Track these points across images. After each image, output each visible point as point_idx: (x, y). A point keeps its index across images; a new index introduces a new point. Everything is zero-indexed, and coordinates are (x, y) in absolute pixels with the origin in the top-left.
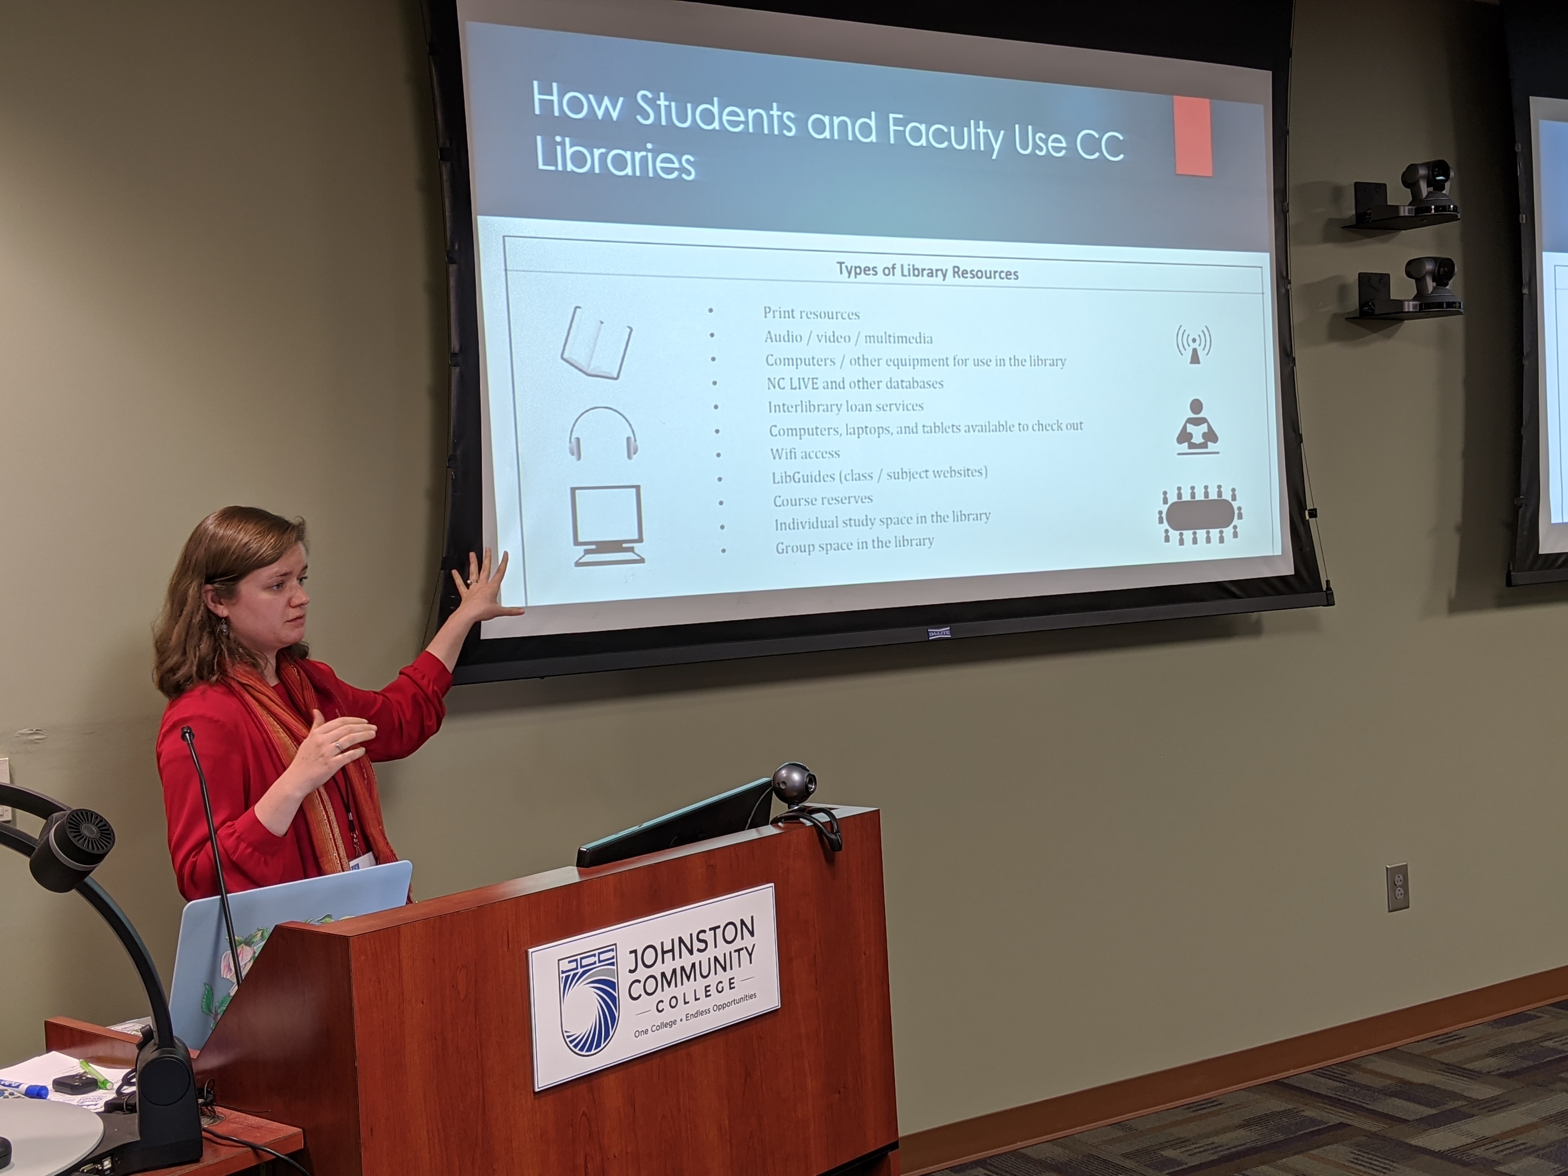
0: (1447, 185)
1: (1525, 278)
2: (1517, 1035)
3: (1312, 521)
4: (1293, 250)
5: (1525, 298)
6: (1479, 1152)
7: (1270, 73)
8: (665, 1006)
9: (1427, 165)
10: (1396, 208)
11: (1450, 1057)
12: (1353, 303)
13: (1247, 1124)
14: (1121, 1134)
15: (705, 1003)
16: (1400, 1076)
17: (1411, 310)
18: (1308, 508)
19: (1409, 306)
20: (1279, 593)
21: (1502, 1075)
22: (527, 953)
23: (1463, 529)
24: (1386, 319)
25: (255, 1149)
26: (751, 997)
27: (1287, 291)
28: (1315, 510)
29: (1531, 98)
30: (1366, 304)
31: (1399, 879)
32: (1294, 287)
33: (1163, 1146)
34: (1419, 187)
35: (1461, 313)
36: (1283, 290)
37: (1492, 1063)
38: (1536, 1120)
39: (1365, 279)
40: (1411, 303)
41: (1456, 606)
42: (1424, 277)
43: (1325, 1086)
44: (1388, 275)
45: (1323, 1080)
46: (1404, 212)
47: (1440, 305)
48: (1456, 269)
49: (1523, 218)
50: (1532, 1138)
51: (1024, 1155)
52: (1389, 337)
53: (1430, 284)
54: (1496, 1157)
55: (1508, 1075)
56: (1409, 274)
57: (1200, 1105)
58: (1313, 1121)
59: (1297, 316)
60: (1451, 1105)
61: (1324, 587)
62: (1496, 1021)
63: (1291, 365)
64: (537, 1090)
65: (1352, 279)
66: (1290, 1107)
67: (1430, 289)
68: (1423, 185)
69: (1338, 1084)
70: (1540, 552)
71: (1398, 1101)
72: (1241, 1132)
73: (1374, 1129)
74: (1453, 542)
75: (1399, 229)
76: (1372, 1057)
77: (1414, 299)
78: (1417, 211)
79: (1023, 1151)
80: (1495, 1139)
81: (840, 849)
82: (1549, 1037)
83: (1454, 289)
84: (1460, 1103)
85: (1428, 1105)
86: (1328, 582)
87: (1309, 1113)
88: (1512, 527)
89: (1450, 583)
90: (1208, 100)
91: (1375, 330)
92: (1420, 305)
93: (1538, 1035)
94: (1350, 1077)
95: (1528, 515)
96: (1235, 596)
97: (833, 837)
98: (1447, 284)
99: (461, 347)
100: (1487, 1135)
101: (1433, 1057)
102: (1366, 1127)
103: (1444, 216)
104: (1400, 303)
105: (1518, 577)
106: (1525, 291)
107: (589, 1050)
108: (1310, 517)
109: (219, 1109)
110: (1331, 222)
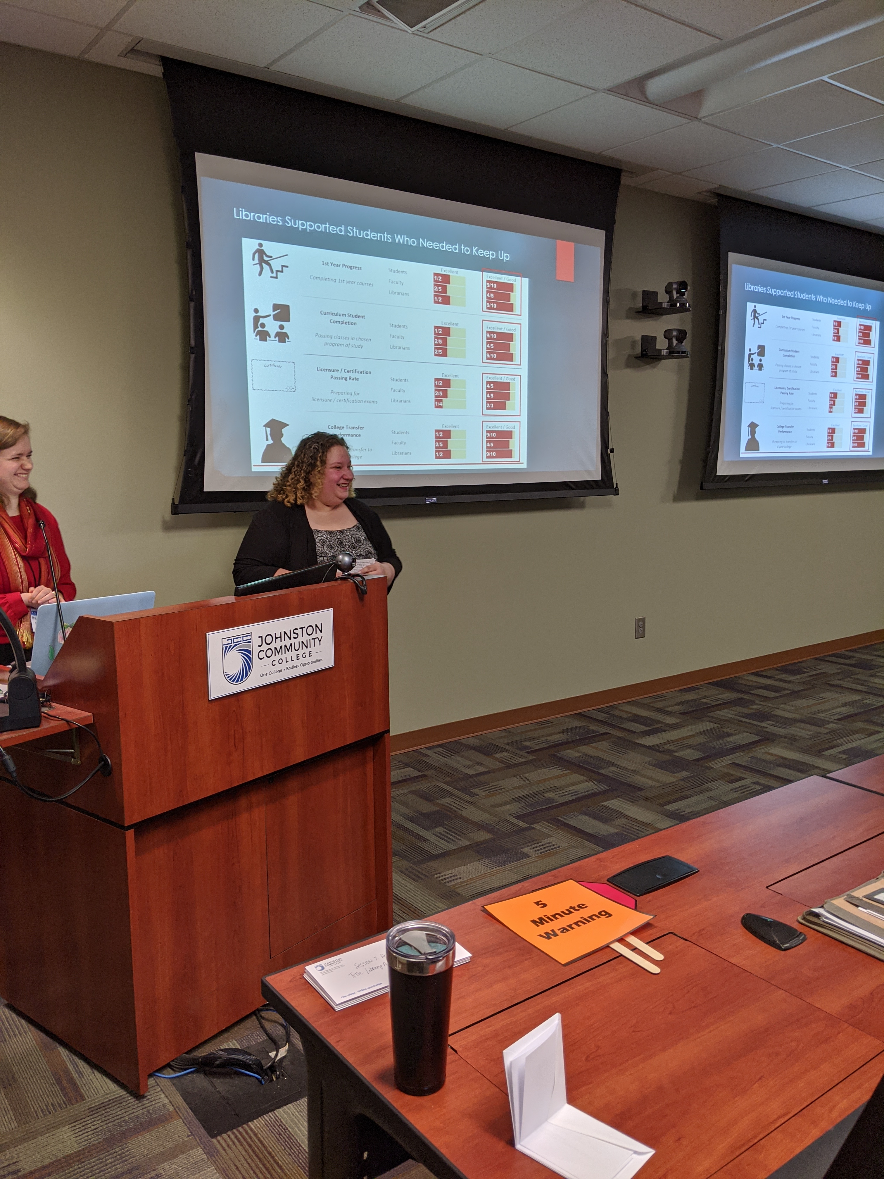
0: (686, 293)
1: (720, 342)
2: (691, 696)
3: (611, 454)
4: (610, 321)
5: (719, 352)
6: (667, 747)
7: (604, 232)
8: (276, 663)
9: (677, 283)
10: (661, 303)
11: (659, 705)
12: (638, 350)
13: (563, 732)
14: (506, 734)
15: (296, 663)
16: (635, 713)
17: (665, 354)
18: (610, 448)
19: (664, 352)
20: (593, 488)
21: (681, 713)
22: (206, 634)
23: (683, 462)
24: (653, 358)
25: (68, 722)
26: (320, 661)
27: (607, 341)
28: (613, 449)
29: (730, 253)
30: (645, 351)
31: (641, 624)
32: (610, 340)
33: (525, 740)
34: (673, 294)
35: (688, 357)
36: (605, 341)
37: (677, 708)
38: (693, 733)
39: (644, 338)
40: (665, 351)
41: (677, 498)
42: (672, 339)
43: (601, 716)
44: (656, 337)
45: (600, 714)
46: (665, 305)
47: (679, 352)
48: (687, 335)
49: (721, 312)
50: (691, 742)
51: (461, 743)
52: (654, 367)
53: (675, 342)
54: (676, 749)
55: (684, 714)
56: (665, 337)
57: (542, 723)
58: (593, 731)
59: (610, 356)
60: (656, 726)
61: (615, 486)
62: (681, 690)
63: (606, 378)
64: (210, 699)
65: (639, 338)
66: (584, 725)
67: (675, 344)
68: (675, 293)
69: (606, 715)
70: (717, 474)
71: (633, 724)
72: (561, 735)
73: (620, 736)
74: (678, 468)
75: (662, 315)
76: (624, 704)
77: (667, 349)
78: (671, 305)
79: (460, 741)
80: (675, 741)
81: (366, 594)
82: (704, 697)
83: (686, 345)
84: (660, 725)
85: (646, 725)
86: (617, 484)
87: (592, 727)
88: (705, 461)
89: (675, 487)
90: (573, 244)
91: (648, 364)
92: (670, 352)
93: (699, 697)
94: (612, 712)
95: (713, 456)
96: (573, 489)
97: (363, 588)
98: (682, 342)
99: (195, 344)
100: (672, 739)
101: (651, 705)
102: (617, 734)
103: (683, 309)
104: (660, 350)
105: (706, 486)
106: (720, 348)
107: (237, 681)
108: (611, 452)
109: (53, 704)
110: (630, 308)
